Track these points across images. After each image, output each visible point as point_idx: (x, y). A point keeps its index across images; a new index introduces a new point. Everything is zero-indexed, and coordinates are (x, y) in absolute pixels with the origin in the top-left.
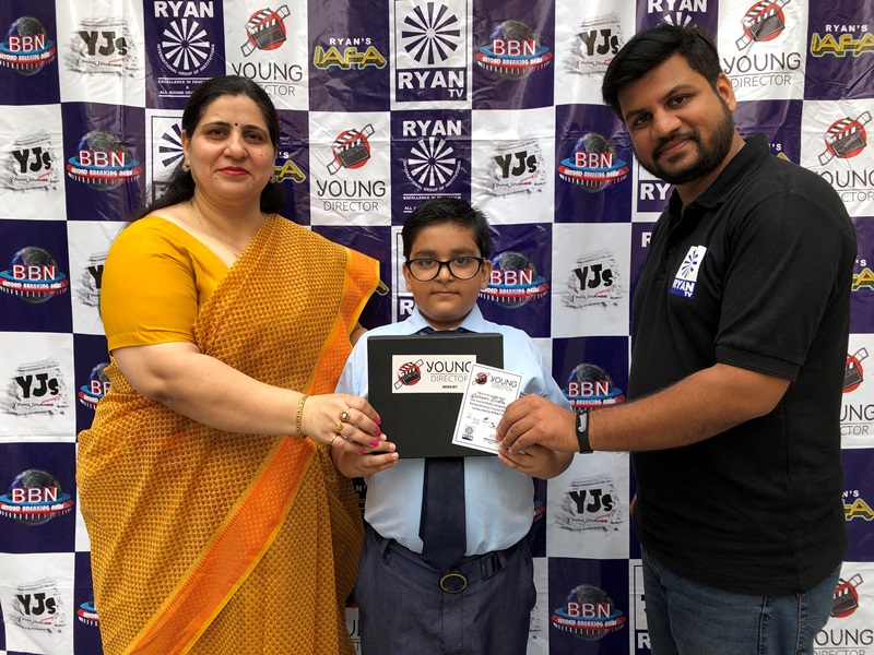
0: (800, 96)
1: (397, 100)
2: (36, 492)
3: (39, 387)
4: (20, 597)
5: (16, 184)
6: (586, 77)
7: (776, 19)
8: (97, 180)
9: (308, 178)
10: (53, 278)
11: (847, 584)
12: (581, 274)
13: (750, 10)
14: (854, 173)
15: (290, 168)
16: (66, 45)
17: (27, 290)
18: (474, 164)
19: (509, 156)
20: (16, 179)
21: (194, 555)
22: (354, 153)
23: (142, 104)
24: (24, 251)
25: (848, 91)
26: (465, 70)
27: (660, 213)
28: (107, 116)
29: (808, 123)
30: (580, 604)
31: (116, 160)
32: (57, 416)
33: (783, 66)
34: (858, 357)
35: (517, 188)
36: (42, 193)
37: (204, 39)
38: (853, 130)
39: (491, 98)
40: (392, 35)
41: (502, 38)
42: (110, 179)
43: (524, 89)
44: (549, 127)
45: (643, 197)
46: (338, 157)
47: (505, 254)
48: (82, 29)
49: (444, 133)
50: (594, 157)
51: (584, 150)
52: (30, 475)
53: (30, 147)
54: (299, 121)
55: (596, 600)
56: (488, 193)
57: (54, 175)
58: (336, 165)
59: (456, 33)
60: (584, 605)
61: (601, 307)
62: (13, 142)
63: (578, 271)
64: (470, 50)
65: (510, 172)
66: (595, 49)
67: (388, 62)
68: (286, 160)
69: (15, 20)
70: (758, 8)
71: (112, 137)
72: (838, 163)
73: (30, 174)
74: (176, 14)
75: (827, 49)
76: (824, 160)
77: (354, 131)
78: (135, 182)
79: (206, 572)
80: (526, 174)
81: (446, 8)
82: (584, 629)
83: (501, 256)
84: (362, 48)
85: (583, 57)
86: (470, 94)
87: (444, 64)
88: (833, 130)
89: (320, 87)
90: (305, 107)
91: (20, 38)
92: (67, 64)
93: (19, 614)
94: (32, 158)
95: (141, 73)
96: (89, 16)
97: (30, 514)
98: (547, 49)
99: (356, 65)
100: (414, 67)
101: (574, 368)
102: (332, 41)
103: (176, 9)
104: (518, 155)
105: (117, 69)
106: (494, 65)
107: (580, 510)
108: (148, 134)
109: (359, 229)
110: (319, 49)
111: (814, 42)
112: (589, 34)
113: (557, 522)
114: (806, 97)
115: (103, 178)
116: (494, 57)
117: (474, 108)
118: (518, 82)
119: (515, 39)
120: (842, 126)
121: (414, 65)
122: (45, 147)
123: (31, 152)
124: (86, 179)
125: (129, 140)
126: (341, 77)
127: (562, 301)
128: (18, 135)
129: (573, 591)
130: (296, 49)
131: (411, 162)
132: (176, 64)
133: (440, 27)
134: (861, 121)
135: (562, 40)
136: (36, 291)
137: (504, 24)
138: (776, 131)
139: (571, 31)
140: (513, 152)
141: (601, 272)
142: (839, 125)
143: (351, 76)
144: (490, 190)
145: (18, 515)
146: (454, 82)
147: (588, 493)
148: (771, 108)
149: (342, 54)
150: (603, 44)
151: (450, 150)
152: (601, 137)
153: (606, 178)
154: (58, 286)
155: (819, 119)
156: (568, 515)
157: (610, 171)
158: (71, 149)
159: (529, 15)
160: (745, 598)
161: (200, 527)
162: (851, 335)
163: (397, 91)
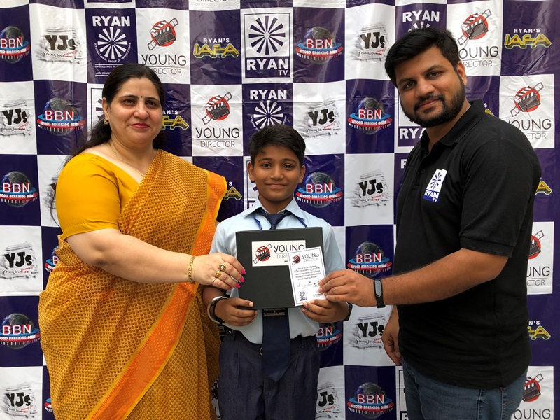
0: (498, 73)
1: (246, 77)
2: (18, 328)
3: (19, 261)
4: (8, 395)
5: (5, 132)
6: (364, 62)
7: (482, 25)
8: (56, 129)
9: (190, 127)
10: (28, 191)
11: (533, 380)
12: (363, 186)
13: (466, 20)
14: (533, 121)
15: (179, 121)
16: (37, 44)
17: (12, 199)
18: (295, 117)
19: (317, 112)
20: (5, 129)
21: (122, 366)
22: (219, 111)
23: (85, 81)
24: (10, 174)
25: (528, 70)
26: (289, 58)
27: (413, 147)
28: (63, 89)
29: (504, 90)
30: (365, 395)
31: (68, 116)
32: (31, 279)
33: (487, 55)
34: (538, 237)
35: (322, 132)
36: (22, 137)
37: (124, 40)
38: (532, 94)
39: (305, 76)
40: (242, 36)
41: (312, 38)
42: (64, 128)
43: (326, 70)
44: (342, 94)
45: (401, 137)
46: (209, 113)
47: (315, 173)
48: (47, 34)
49: (276, 98)
50: (370, 112)
51: (364, 108)
52: (14, 317)
53: (14, 108)
54: (184, 91)
55: (375, 392)
57: (29, 126)
58: (208, 118)
59: (283, 35)
60: (367, 396)
61: (376, 207)
62: (3, 105)
63: (361, 184)
64: (292, 45)
65: (318, 122)
66: (370, 44)
67: (241, 53)
68: (176, 116)
69: (4, 28)
70: (471, 19)
71: (66, 102)
72: (523, 115)
73: (14, 125)
74: (106, 24)
75: (515, 44)
76: (514, 113)
77: (219, 96)
78: (81, 130)
79: (130, 376)
80: (328, 123)
81: (277, 19)
82: (368, 411)
83: (312, 175)
84: (224, 44)
85: (363, 50)
86: (292, 73)
87: (275, 55)
88: (520, 94)
89: (197, 69)
90: (188, 82)
91: (8, 40)
92: (37, 56)
93: (7, 406)
94: (15, 115)
95: (84, 61)
96: (51, 26)
97: (14, 342)
98: (340, 45)
99: (220, 56)
100: (257, 56)
101: (360, 245)
102: (205, 40)
103: (106, 21)
104: (323, 111)
105: (69, 59)
106: (307, 55)
107: (365, 335)
108: (89, 100)
109: (223, 158)
110: (197, 45)
111: (506, 40)
112: (366, 35)
113: (350, 343)
114: (502, 74)
115: (60, 128)
116: (307, 50)
117: (294, 82)
118: (322, 65)
119: (320, 38)
120: (525, 92)
121: (257, 55)
122: (23, 109)
123: (14, 112)
124: (49, 129)
125: (76, 104)
126: (211, 63)
127: (352, 203)
128: (6, 101)
129: (361, 387)
130: (182, 46)
131: (256, 116)
132: (107, 55)
133: (272, 32)
134: (537, 89)
135: (349, 39)
136: (18, 199)
137: (313, 29)
138: (484, 95)
139: (355, 33)
140: (319, 109)
141: (375, 185)
142: (523, 91)
143: (217, 62)
144: (305, 133)
145: (6, 343)
146: (282, 66)
147: (369, 325)
148: (481, 80)
149: (211, 48)
150: (375, 41)
151: (280, 108)
152: (375, 100)
153: (378, 126)
154: (31, 196)
155: (510, 88)
156: (357, 338)
157: (381, 121)
158: (40, 110)
159: (329, 23)
160: (468, 391)
161: (125, 348)
162: (534, 223)
163: (246, 71)
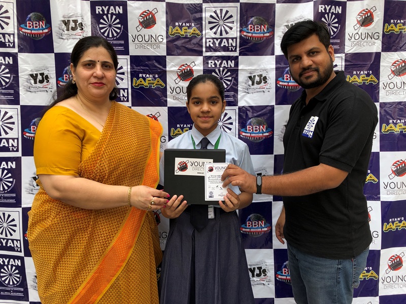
1: (206, 51)
5: (32, 89)
7: (370, 17)
9: (166, 86)
11: (398, 257)
13: (360, 13)
14: (404, 83)
15: (158, 81)
16: (56, 27)
18: (240, 79)
19: (255, 76)
20: (32, 87)
21: (94, 265)
22: (186, 74)
24: (36, 119)
25: (401, 48)
29: (383, 62)
30: (288, 269)
35: (258, 90)
36: (45, 93)
37: (118, 23)
39: (248, 51)
40: (204, 22)
41: (252, 24)
44: (273, 64)
46: (179, 76)
47: (254, 118)
48: (63, 19)
49: (227, 66)
51: (288, 73)
53: (38, 73)
54: (161, 60)
56: (245, 92)
57: (51, 85)
58: (179, 79)
62: (30, 70)
63: (285, 126)
64: (239, 29)
65: (255, 83)
67: (202, 34)
68: (156, 78)
69: (29, 14)
70: (363, 12)
72: (397, 78)
73: (39, 85)
74: (106, 12)
75: (391, 30)
76: (390, 77)
77: (186, 64)
79: (100, 273)
80: (262, 84)
81: (228, 12)
83: (251, 119)
84: (190, 27)
86: (238, 49)
87: (227, 36)
88: (394, 65)
89: (171, 45)
90: (164, 53)
91: (32, 22)
92: (57, 36)
93: (35, 285)
94: (40, 77)
96: (66, 13)
98: (271, 30)
99: (188, 35)
102: (176, 24)
103: (106, 10)
104: (259, 76)
105: (79, 37)
106: (249, 37)
110: (171, 27)
111: (386, 27)
112: (290, 25)
114: (382, 51)
116: (249, 33)
117: (240, 55)
118: (259, 44)
119: (258, 25)
121: (214, 36)
122: (46, 73)
123: (39, 75)
126: (181, 40)
127: (279, 139)
128: (32, 67)
129: (285, 264)
130: (160, 29)
132: (106, 35)
133: (225, 20)
135: (279, 27)
137: (253, 18)
138: (369, 65)
140: (257, 74)
142: (397, 63)
143: (185, 40)
144: (246, 91)
146: (231, 44)
149: (181, 30)
151: (229, 73)
155: (389, 60)
158: (59, 74)
161: (96, 252)
163: (206, 47)
